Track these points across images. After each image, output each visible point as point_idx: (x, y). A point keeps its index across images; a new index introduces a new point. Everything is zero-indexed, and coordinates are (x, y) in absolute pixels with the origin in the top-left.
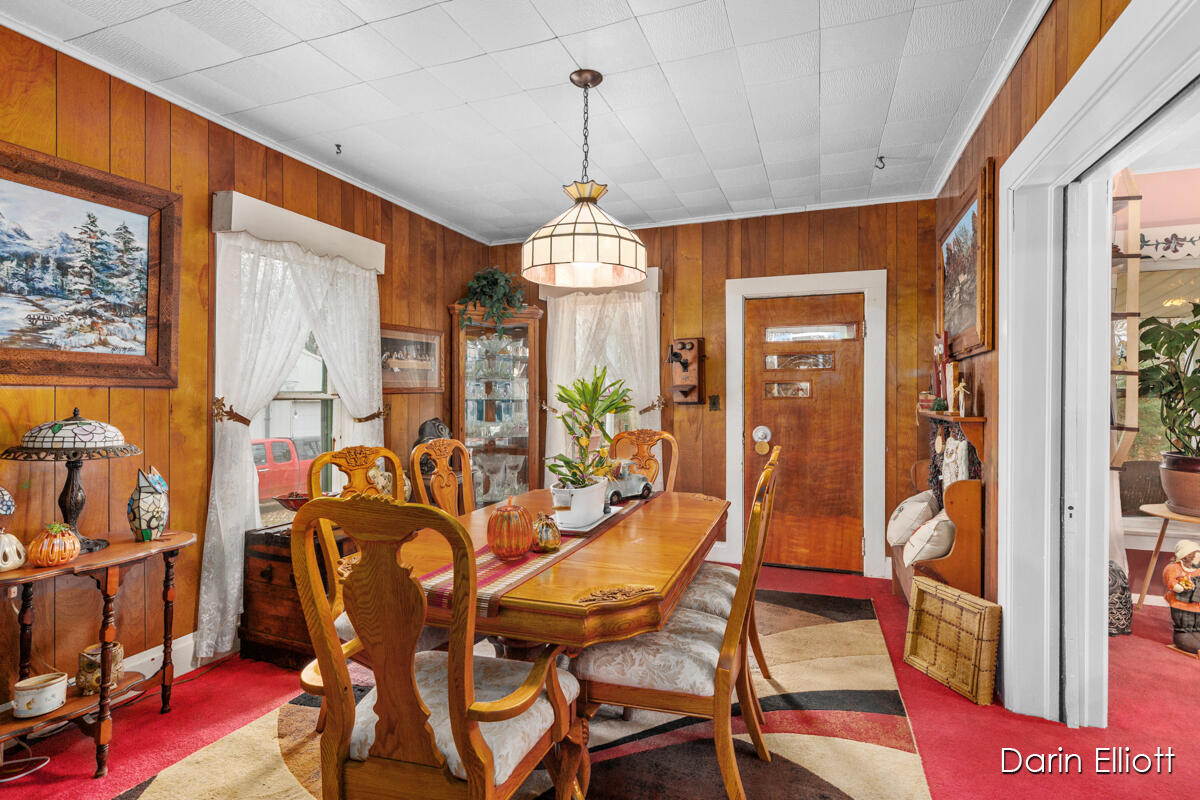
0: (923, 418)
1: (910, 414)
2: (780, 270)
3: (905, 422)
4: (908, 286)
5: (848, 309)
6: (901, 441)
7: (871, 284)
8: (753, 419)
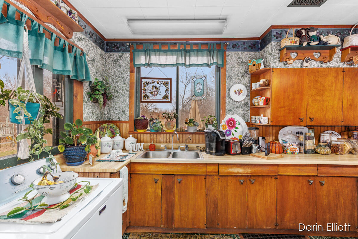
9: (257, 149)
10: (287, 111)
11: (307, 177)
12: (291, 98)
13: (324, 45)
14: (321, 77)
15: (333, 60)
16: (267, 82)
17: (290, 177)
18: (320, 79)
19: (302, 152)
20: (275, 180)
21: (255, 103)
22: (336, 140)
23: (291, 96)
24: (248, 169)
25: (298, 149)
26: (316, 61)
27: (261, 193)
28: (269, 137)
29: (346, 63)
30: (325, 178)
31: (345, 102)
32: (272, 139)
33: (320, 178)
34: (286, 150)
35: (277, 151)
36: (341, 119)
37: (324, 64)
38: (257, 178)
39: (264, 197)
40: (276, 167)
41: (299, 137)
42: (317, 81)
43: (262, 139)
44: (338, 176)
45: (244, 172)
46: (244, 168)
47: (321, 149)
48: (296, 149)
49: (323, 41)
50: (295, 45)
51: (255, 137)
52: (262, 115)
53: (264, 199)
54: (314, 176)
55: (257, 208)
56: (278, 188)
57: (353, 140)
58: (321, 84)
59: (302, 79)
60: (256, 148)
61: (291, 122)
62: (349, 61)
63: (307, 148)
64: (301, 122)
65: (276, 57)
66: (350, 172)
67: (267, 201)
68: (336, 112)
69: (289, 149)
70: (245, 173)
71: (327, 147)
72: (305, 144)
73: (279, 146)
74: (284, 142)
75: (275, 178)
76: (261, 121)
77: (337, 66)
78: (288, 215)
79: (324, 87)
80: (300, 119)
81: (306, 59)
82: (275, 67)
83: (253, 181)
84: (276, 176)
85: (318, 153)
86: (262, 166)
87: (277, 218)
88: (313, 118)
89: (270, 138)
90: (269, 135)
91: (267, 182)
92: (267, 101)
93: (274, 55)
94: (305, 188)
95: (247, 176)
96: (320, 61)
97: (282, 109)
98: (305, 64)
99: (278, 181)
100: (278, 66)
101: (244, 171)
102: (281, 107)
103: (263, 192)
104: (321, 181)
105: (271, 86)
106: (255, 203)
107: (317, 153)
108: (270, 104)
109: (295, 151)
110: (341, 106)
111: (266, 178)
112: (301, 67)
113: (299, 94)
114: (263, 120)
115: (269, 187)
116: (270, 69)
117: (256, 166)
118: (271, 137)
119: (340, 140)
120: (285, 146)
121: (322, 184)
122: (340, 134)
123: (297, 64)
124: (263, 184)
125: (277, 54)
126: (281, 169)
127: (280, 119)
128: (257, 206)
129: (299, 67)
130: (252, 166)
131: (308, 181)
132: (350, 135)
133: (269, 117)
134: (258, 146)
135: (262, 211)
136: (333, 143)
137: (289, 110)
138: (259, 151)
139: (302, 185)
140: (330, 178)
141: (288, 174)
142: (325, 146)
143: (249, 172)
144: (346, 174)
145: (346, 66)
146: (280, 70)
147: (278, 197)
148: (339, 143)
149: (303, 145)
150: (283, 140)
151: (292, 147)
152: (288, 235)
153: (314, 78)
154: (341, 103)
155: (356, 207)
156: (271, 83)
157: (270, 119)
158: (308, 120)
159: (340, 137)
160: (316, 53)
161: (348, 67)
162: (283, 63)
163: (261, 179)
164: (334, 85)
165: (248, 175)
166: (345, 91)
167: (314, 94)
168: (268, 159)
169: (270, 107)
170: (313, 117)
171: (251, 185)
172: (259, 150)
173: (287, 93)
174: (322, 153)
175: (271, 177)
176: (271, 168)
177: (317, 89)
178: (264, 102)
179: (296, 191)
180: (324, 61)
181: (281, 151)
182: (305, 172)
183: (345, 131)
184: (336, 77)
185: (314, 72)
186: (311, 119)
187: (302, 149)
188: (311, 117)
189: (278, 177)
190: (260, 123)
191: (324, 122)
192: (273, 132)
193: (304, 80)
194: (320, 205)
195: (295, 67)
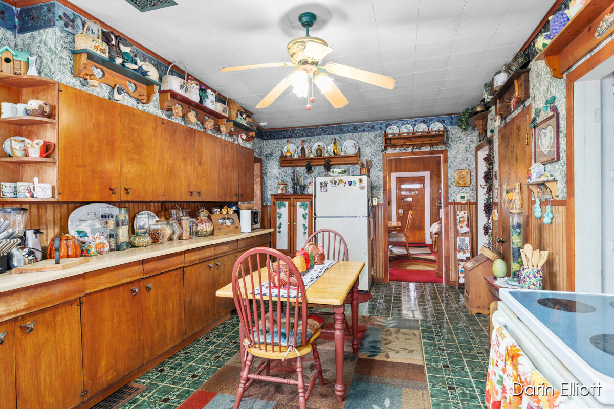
0: (438, 206)
1: (435, 205)
2: (405, 171)
3: (434, 207)
4: (435, 175)
5: (421, 180)
6: (434, 211)
7: (426, 174)
8: (398, 207)
9: (27, 256)
10: (90, 173)
11: (130, 285)
12: (95, 150)
13: (143, 75)
14: (137, 124)
15: (151, 103)
16: (47, 109)
17: (106, 293)
18: (136, 126)
19: (113, 248)
20: (79, 307)
21: (15, 151)
22: (155, 223)
23: (95, 146)
24: (17, 302)
25: (107, 244)
26: (131, 96)
27: (50, 346)
28: (47, 229)
29: (164, 111)
30: (152, 279)
31: (165, 167)
32: (53, 233)
33: (146, 281)
34: (87, 250)
35: (70, 253)
36: (162, 192)
37: (140, 104)
38: (40, 316)
39: (56, 351)
40: (81, 280)
41: (107, 223)
42: (132, 129)
43: (35, 233)
44: (166, 270)
45: (8, 312)
46: (6, 302)
47: (139, 239)
48: (105, 243)
49: (143, 69)
50: (102, 54)
51: (19, 230)
52: (36, 180)
53: (57, 354)
54: (138, 280)
55: (43, 383)
56: (84, 321)
57: (173, 222)
58: (138, 135)
59: (112, 121)
60: (23, 254)
61: (96, 195)
62: (168, 110)
63: (121, 241)
64: (113, 196)
65: (65, 62)
66: (178, 262)
67: (65, 356)
68: (156, 180)
69: (94, 246)
70: (10, 314)
71: (147, 234)
72: (117, 235)
73: (74, 243)
74: (81, 235)
75: (78, 303)
76: (35, 193)
77: (155, 114)
78: (103, 363)
79: (142, 140)
80: (111, 189)
81: (118, 87)
82: (64, 82)
83: (32, 326)
84: (80, 298)
85: (135, 247)
86: (53, 284)
87: (85, 379)
88: (130, 189)
89: (49, 230)
90: (46, 225)
91: (63, 318)
92: (47, 150)
93: (61, 58)
94: (127, 304)
95: (16, 319)
96: (136, 99)
97: (80, 169)
98: (117, 96)
99: (84, 307)
100: (69, 83)
101: (8, 310)
102: (78, 166)
103: (55, 341)
104: (147, 285)
105: (57, 118)
106: (37, 373)
107: (133, 246)
108: (56, 158)
109: (104, 248)
110: (161, 172)
111: (60, 310)
112: (110, 99)
113: (107, 145)
114: (40, 190)
115: (67, 327)
116: (54, 84)
117: (39, 290)
118: (51, 228)
119: (160, 223)
120: (84, 243)
121: (148, 289)
122: (157, 215)
123: (103, 92)
124: (55, 323)
125: (67, 58)
126: (89, 280)
127: (76, 188)
128: (42, 379)
129: (107, 98)
130: (29, 292)
131: (132, 290)
132: (168, 217)
133: (55, 184)
134: (27, 250)
135: (54, 383)
136: (153, 227)
137: (94, 172)
138: (31, 260)
139: (124, 300)
140: (158, 277)
141: (103, 287)
142: (144, 233)
143: (22, 308)
144: (173, 265)
145: (164, 116)
146: (74, 91)
147: (85, 339)
148: (159, 227)
149: (113, 237)
150: (79, 232)
151: (98, 241)
152: (102, 401)
153: (129, 122)
154: (161, 168)
155: (183, 308)
156: (57, 113)
157: (56, 188)
158: (123, 191)
159: (157, 219)
160: (131, 83)
161: (167, 118)
162: (78, 81)
163: (48, 315)
164: (153, 140)
165: (18, 315)
166: (165, 152)
167: (129, 149)
168: (64, 268)
169: (54, 163)
170: (129, 187)
171: (25, 339)
172: (31, 257)
173: (89, 139)
174: (141, 245)
175: (70, 303)
176: (71, 286)
177: (133, 141)
178: (41, 152)
179: (114, 313)
180: (142, 101)
181: (79, 252)
182: (128, 277)
183: (162, 211)
184: (155, 129)
185: (129, 114)
186: (127, 190)
187: (113, 244)
188: (127, 187)
189: (84, 299)
190: (32, 196)
191: (143, 195)
192: (54, 218)
193: (116, 122)
194: (147, 322)
195: (101, 96)
